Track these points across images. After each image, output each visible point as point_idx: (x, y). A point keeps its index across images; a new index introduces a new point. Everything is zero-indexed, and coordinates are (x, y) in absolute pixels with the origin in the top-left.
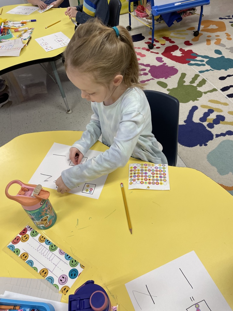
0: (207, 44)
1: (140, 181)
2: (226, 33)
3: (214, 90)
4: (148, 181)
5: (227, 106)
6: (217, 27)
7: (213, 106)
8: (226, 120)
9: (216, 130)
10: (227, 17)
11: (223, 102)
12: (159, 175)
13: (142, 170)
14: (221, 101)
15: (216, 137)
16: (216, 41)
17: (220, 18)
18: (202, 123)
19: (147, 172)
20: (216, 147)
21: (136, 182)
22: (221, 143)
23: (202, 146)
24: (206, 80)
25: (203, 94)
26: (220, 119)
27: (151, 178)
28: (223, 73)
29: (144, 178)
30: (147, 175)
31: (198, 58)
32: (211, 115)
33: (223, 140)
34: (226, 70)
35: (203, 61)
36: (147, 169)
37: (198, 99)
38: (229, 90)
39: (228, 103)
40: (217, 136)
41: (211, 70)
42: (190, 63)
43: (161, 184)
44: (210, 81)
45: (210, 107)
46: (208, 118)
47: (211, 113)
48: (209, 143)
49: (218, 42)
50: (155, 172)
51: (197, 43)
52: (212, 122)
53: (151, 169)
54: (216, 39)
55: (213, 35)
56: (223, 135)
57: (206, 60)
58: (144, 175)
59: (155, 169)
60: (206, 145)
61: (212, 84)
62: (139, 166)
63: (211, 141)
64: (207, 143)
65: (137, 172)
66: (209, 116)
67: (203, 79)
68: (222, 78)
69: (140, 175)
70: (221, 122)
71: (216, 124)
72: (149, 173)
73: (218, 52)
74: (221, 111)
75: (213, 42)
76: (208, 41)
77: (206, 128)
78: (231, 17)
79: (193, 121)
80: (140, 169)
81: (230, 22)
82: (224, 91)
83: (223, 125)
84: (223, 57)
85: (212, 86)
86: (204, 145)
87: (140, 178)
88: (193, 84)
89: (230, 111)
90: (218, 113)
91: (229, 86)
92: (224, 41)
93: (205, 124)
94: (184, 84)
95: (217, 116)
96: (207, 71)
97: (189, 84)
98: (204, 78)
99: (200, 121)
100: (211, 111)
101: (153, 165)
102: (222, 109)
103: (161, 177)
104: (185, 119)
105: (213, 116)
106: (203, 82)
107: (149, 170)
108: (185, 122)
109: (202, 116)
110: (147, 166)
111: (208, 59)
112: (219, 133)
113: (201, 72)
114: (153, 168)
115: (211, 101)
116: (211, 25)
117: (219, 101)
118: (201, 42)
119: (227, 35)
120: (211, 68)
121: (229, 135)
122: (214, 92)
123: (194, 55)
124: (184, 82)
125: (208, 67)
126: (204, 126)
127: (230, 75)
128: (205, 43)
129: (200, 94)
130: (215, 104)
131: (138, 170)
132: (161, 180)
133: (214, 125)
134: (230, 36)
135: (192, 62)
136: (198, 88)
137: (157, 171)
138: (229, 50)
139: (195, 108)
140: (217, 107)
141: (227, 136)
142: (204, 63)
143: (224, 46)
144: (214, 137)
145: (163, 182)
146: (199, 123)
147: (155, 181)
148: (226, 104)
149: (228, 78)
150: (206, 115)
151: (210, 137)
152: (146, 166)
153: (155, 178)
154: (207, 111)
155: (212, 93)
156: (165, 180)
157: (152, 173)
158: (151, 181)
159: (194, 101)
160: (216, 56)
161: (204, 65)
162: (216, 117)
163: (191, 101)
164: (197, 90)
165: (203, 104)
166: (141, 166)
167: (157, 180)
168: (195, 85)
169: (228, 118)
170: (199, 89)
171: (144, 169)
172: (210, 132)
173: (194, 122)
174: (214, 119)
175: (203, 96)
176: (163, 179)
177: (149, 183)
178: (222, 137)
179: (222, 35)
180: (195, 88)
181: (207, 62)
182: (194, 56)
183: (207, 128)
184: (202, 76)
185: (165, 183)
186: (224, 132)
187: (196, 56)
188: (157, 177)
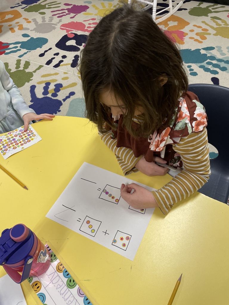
0: (12, 32)
1: (12, 147)
2: (23, 19)
3: (41, 67)
4: (20, 144)
5: (59, 75)
6: (13, 16)
7: (48, 79)
8: (64, 86)
9: (61, 96)
10: (17, 5)
11: (54, 73)
12: (26, 135)
13: (9, 139)
14: (51, 73)
15: (64, 102)
16: (18, 27)
17: (12, 8)
18: (46, 96)
19: (15, 138)
20: (68, 108)
21: (9, 150)
22: (70, 104)
23: (57, 113)
24: (29, 61)
25: (33, 73)
26: (58, 87)
27: (21, 140)
28: (40, 51)
29: (14, 144)
30: (16, 140)
31: (11, 46)
32: (50, 86)
33: (71, 101)
34: (41, 47)
35: (17, 47)
36: (13, 136)
37: (31, 79)
38: (52, 62)
39: (58, 72)
40: (64, 100)
41: (28, 52)
42: (6, 52)
43: (32, 139)
44: (33, 61)
45: (45, 81)
46: (49, 90)
47: (49, 85)
48: (61, 108)
49: (21, 28)
50: (22, 134)
51: (2, 34)
52: (54, 92)
53: (17, 134)
54: (18, 26)
55: (13, 23)
56: (68, 97)
57: (19, 45)
58: (13, 142)
59: (20, 132)
60: (60, 111)
61: (36, 63)
62: (3, 138)
63: (61, 106)
64: (60, 109)
65: (4, 143)
66: (49, 88)
67: (26, 62)
68: (42, 55)
69: (9, 143)
70: (61, 88)
71: (58, 92)
72: (17, 138)
73: (25, 35)
74: (56, 80)
75: (16, 29)
76: (12, 29)
77: (51, 98)
78: (20, 4)
79: (38, 98)
80: (6, 139)
81: (22, 8)
82: (49, 64)
83: (64, 90)
84: (32, 38)
85: (37, 64)
86: (59, 112)
87: (11, 145)
88: (19, 69)
89: (63, 77)
90: (54, 83)
91: (50, 59)
92: (25, 25)
93: (49, 95)
94: (11, 72)
95: (55, 85)
96: (25, 53)
97: (16, 70)
98: (26, 60)
99: (44, 95)
100: (48, 84)
101: (16, 130)
102: (56, 78)
103: (29, 135)
104: (30, 99)
105: (52, 87)
106: (27, 64)
107: (16, 136)
108: (31, 101)
109: (43, 91)
110: (12, 134)
111: (21, 44)
112: (64, 98)
113: (20, 56)
114: (18, 132)
115: (43, 76)
116: (7, 16)
117: (50, 73)
118: (5, 32)
119: (25, 20)
120: (28, 51)
121: (72, 95)
122: (41, 68)
123: (5, 45)
124: (10, 70)
125: (24, 51)
126: (50, 98)
127: (46, 50)
128: (10, 32)
129: (31, 75)
130: (48, 77)
131: (5, 141)
132: (31, 137)
133: (57, 93)
134: (28, 19)
135: (7, 51)
136: (25, 70)
137: (23, 133)
138: (34, 31)
139: (33, 88)
140: (51, 79)
141: (71, 96)
142: (19, 48)
143: (28, 29)
144: (62, 102)
145: (33, 137)
146: (44, 97)
147: (26, 141)
148: (56, 74)
149: (46, 53)
150: (46, 88)
151: (59, 103)
152: (10, 134)
153: (25, 138)
154: (45, 85)
155: (40, 70)
156: (34, 135)
157: (19, 137)
158: (23, 143)
159: (29, 82)
160: (26, 39)
161: (20, 50)
162: (54, 87)
163: (26, 83)
164: (26, 72)
165: (38, 81)
166: (5, 137)
167: (27, 139)
168: (21, 68)
169: (65, 83)
170: (27, 71)
171: (10, 137)
172: (57, 100)
173: (40, 98)
174: (54, 89)
175: (34, 75)
176: (31, 135)
177: (22, 145)
178: (68, 99)
179: (20, 20)
180: (23, 71)
181: (20, 47)
182: (7, 46)
183: (53, 98)
184: (23, 60)
185: (35, 137)
186: (68, 95)
187: (8, 45)
188: (26, 137)
